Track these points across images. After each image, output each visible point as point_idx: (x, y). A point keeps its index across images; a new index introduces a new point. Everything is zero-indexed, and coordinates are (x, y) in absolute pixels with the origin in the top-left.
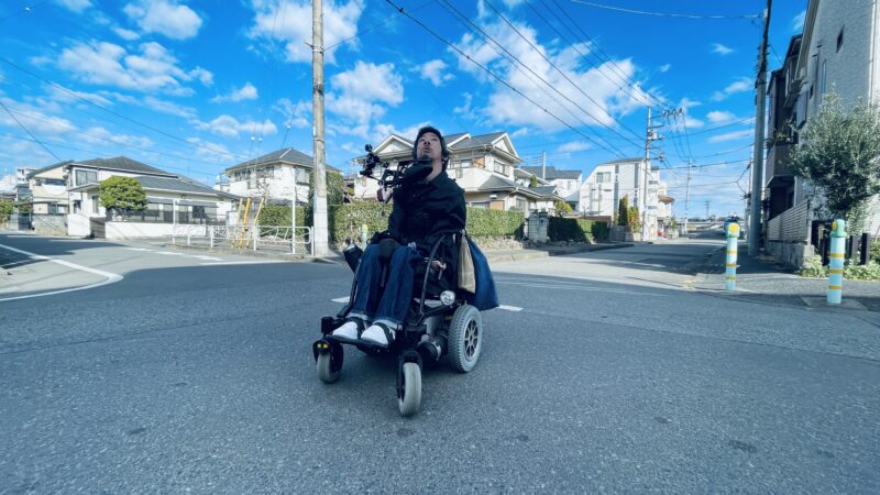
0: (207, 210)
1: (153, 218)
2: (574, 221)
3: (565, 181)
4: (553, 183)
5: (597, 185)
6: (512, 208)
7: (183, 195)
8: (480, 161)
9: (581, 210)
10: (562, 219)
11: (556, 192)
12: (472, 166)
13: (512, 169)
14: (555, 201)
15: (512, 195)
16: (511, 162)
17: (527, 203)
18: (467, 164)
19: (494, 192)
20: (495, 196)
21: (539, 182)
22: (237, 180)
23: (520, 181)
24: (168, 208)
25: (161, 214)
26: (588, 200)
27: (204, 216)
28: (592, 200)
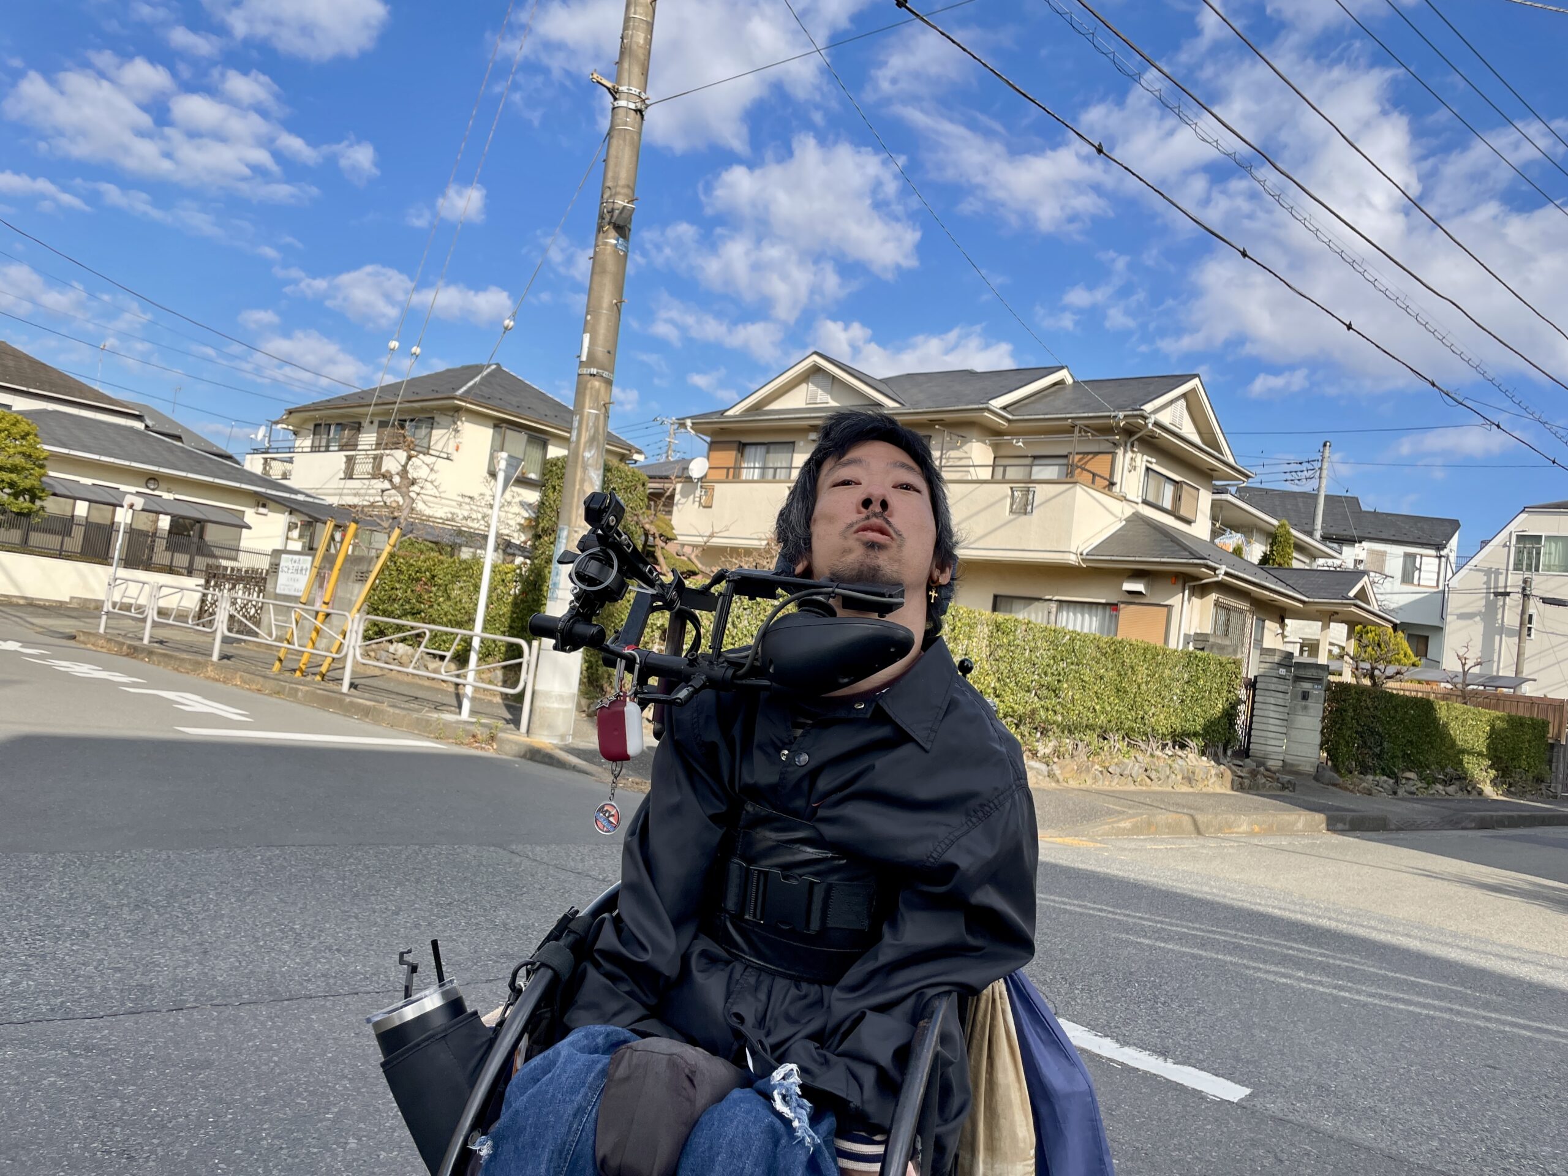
0: (212, 534)
1: (53, 541)
2: (1425, 707)
3: (1395, 555)
4: (1349, 556)
5: (1515, 580)
6: (1201, 640)
7: (152, 479)
8: (1099, 465)
9: (1450, 663)
10: (1377, 696)
11: (1362, 595)
12: (1069, 477)
13: (1205, 498)
14: (1352, 624)
15: (1201, 589)
16: (1205, 475)
17: (1250, 620)
18: (1050, 472)
19: (1137, 574)
20: (1139, 587)
21: (1301, 548)
22: (315, 449)
23: (1231, 541)
24: (101, 516)
25: (78, 533)
26: (1477, 629)
27: (203, 549)
28: (1493, 629)
